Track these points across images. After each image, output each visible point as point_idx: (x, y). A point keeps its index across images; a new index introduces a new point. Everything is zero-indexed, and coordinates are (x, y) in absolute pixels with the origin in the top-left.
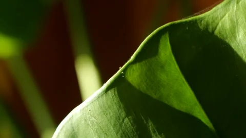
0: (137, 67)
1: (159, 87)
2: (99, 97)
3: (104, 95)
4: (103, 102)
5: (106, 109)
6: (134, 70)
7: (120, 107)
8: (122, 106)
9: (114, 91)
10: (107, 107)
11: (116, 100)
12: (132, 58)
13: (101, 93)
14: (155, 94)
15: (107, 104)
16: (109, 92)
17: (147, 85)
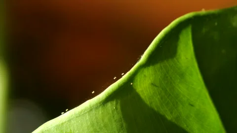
0: (149, 72)
1: (177, 103)
2: (91, 110)
3: (100, 108)
4: (96, 118)
5: (101, 128)
6: (145, 76)
7: (122, 126)
8: (124, 125)
9: (117, 104)
10: (102, 125)
11: (118, 116)
12: (143, 58)
13: (97, 104)
14: (171, 113)
15: (103, 121)
16: (109, 105)
17: (162, 98)
